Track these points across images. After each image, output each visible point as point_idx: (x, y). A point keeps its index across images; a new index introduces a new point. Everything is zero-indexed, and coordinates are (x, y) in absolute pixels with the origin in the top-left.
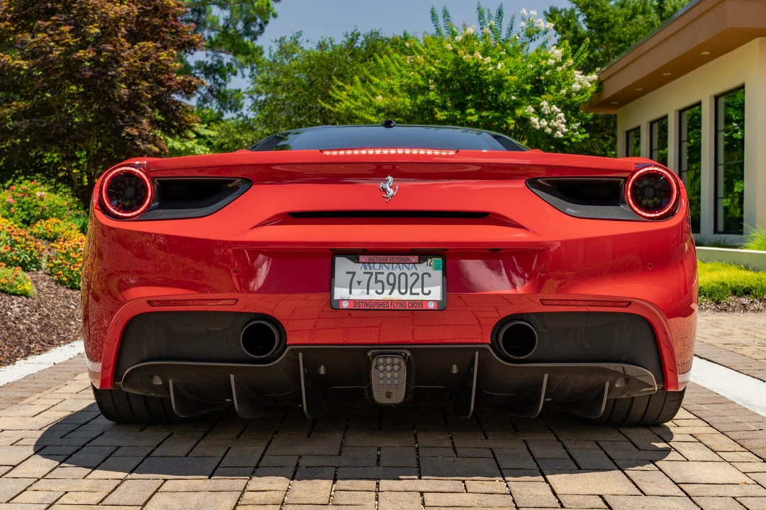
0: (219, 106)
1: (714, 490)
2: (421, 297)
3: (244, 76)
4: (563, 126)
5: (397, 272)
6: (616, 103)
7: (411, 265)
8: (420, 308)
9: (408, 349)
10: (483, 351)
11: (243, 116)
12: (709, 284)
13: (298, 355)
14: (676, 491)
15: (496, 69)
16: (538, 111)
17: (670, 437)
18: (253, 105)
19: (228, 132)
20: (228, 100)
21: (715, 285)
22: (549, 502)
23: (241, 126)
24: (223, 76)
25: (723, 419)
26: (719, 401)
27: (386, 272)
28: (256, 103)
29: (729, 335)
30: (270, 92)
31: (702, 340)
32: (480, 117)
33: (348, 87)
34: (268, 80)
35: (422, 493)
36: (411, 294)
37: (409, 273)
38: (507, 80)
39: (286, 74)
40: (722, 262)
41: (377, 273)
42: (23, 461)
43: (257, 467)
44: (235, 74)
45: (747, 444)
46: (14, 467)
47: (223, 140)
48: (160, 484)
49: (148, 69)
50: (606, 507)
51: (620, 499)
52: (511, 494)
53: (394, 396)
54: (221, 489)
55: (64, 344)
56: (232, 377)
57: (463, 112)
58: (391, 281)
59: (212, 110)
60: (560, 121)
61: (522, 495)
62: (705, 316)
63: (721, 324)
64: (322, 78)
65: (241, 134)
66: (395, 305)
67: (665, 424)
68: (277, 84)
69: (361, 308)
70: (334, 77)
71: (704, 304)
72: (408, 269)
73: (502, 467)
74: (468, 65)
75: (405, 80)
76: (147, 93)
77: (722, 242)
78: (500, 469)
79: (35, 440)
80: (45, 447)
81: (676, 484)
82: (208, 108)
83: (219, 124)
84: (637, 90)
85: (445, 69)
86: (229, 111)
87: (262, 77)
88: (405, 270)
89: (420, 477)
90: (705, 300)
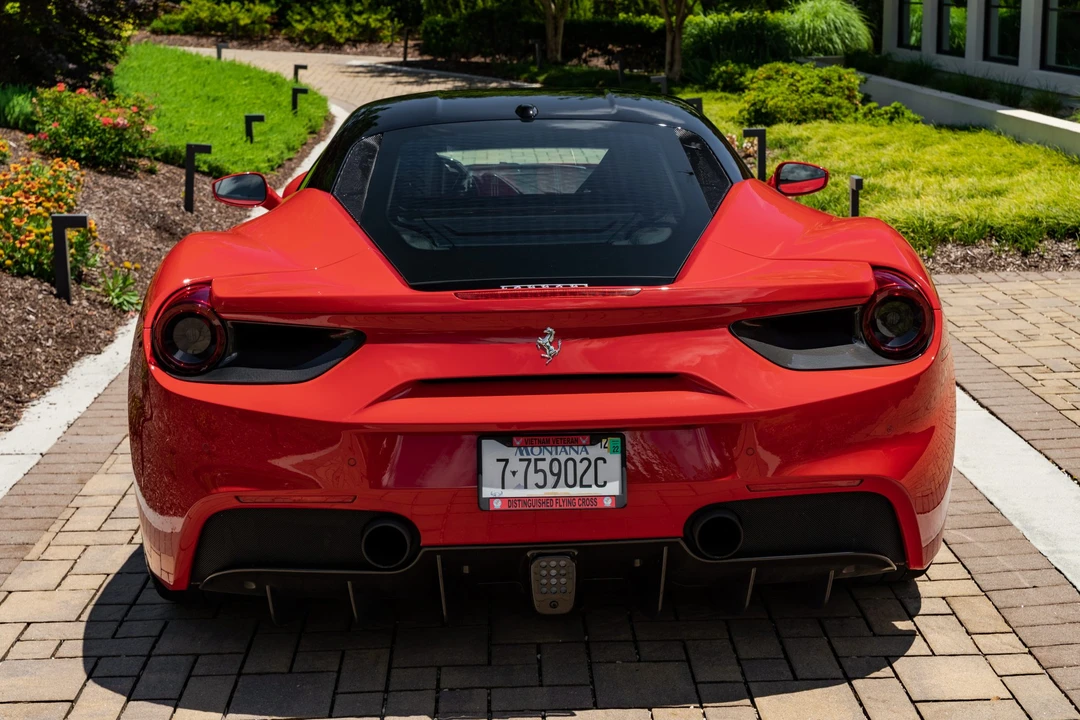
2: (594, 491)
5: (563, 457)
7: (580, 448)
8: (594, 507)
9: (577, 547)
10: (673, 546)
13: (436, 558)
14: (912, 716)
26: (991, 521)
27: (549, 458)
36: (582, 486)
37: (578, 458)
41: (536, 460)
42: (81, 691)
45: (1013, 618)
46: (72, 703)
53: (560, 606)
56: (350, 586)
58: (556, 471)
62: (1004, 278)
66: (561, 504)
69: (517, 508)
71: (1004, 256)
72: (577, 453)
73: (698, 679)
78: (695, 683)
79: (80, 646)
80: (99, 659)
81: (914, 703)
88: (573, 455)
89: (596, 706)
90: (1007, 249)
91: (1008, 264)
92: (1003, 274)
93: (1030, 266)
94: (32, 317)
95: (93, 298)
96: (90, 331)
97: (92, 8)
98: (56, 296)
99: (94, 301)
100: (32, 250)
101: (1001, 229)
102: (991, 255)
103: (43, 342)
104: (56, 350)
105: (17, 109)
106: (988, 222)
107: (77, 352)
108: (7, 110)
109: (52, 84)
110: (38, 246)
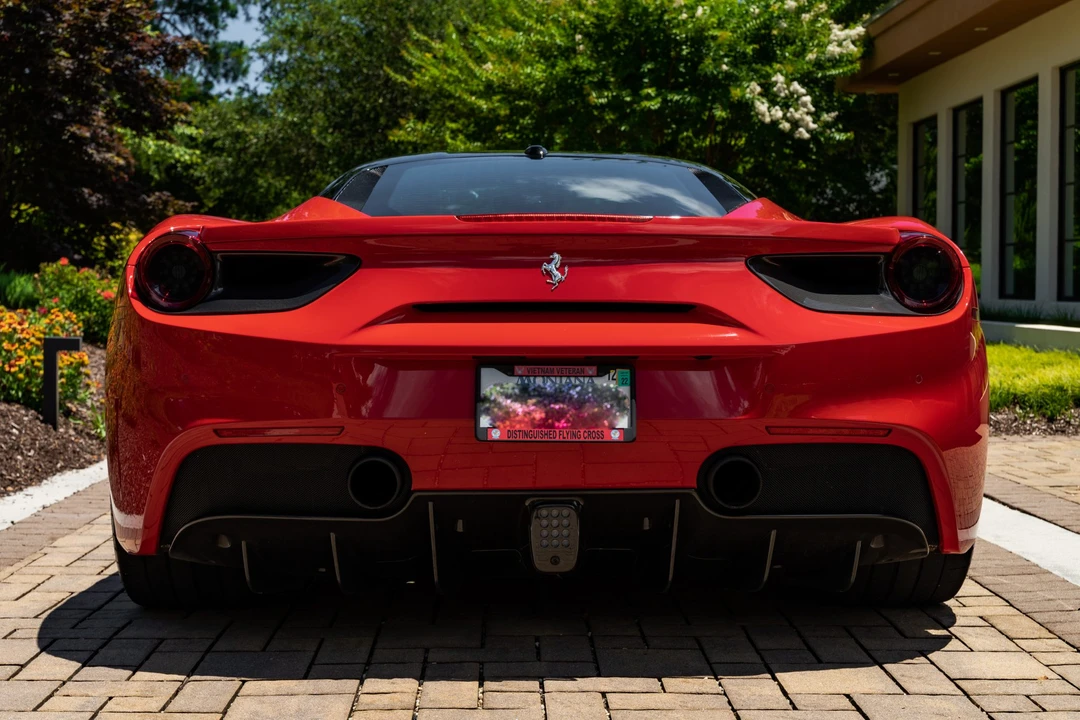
0: (204, 71)
1: (1002, 687)
3: (248, 19)
4: (809, 119)
6: (897, 75)
7: (587, 379)
8: (600, 440)
9: (579, 496)
10: (685, 499)
11: (248, 90)
12: (1038, 389)
13: (427, 506)
14: (951, 688)
15: (693, 16)
16: (767, 91)
17: (951, 620)
18: (266, 70)
19: (223, 120)
20: (222, 60)
21: (1047, 391)
22: (778, 703)
23: (246, 108)
24: (214, 20)
25: (1030, 595)
26: (1028, 571)
28: (271, 68)
29: (1063, 471)
30: (296, 50)
31: (1018, 480)
32: (665, 101)
33: (436, 45)
34: (294, 26)
35: (604, 694)
38: (714, 38)
39: (326, 18)
40: (1066, 350)
42: (32, 659)
43: (368, 663)
44: (233, 14)
45: (1058, 629)
46: (22, 666)
47: (215, 133)
48: (238, 686)
49: (105, 24)
50: (854, 708)
51: (874, 699)
52: (725, 694)
53: (562, 562)
54: (325, 692)
55: (15, 492)
56: (333, 536)
57: (635, 93)
59: (191, 78)
60: (805, 110)
61: (740, 695)
62: (1030, 441)
63: (1052, 455)
64: (389, 25)
65: (245, 123)
66: (565, 435)
67: (946, 603)
68: (308, 35)
69: (518, 439)
70: (410, 26)
71: (1029, 422)
73: (713, 660)
74: (645, 9)
75: (534, 37)
76: (103, 64)
77: (1069, 316)
78: (710, 664)
79: (36, 632)
80: (55, 640)
81: (952, 680)
82: (184, 74)
83: (207, 105)
84: (931, 53)
85: (603, 15)
86: (223, 80)
87: (282, 23)
89: (599, 675)
90: (1031, 415)
91: (1034, 429)
92: (1029, 437)
93: (1057, 431)
94: (14, 431)
95: (80, 428)
96: (74, 452)
97: (101, 202)
98: (42, 422)
99: (82, 431)
100: (21, 376)
101: (1025, 395)
102: (1016, 419)
103: (25, 452)
104: (38, 460)
105: (18, 289)
106: (1011, 390)
107: (59, 465)
108: (8, 290)
109: (55, 259)
110: (28, 373)
